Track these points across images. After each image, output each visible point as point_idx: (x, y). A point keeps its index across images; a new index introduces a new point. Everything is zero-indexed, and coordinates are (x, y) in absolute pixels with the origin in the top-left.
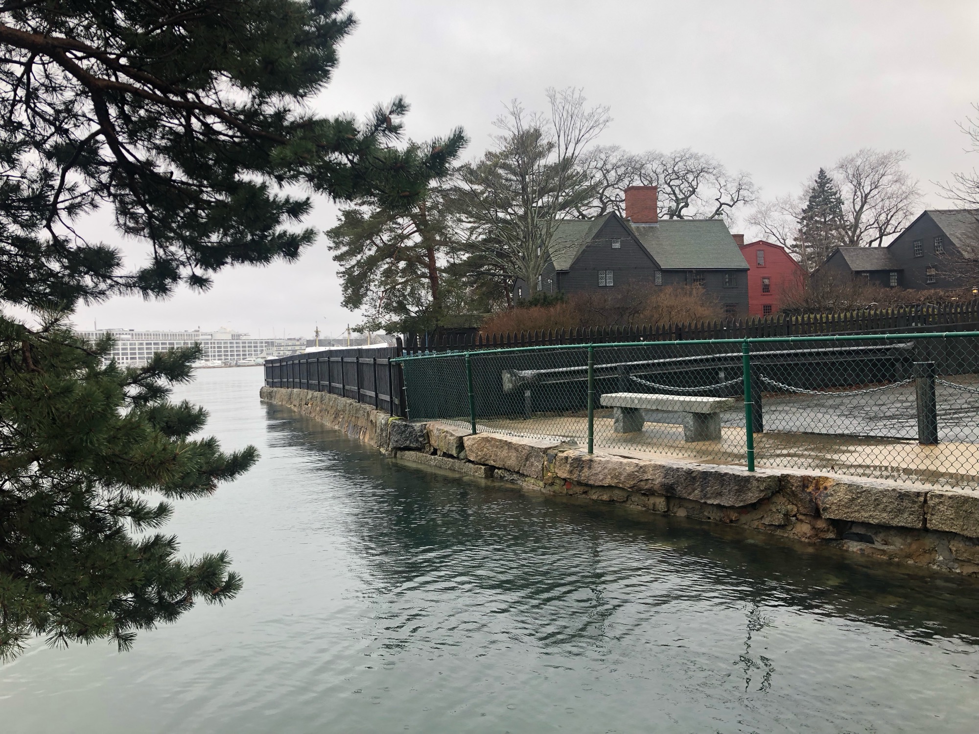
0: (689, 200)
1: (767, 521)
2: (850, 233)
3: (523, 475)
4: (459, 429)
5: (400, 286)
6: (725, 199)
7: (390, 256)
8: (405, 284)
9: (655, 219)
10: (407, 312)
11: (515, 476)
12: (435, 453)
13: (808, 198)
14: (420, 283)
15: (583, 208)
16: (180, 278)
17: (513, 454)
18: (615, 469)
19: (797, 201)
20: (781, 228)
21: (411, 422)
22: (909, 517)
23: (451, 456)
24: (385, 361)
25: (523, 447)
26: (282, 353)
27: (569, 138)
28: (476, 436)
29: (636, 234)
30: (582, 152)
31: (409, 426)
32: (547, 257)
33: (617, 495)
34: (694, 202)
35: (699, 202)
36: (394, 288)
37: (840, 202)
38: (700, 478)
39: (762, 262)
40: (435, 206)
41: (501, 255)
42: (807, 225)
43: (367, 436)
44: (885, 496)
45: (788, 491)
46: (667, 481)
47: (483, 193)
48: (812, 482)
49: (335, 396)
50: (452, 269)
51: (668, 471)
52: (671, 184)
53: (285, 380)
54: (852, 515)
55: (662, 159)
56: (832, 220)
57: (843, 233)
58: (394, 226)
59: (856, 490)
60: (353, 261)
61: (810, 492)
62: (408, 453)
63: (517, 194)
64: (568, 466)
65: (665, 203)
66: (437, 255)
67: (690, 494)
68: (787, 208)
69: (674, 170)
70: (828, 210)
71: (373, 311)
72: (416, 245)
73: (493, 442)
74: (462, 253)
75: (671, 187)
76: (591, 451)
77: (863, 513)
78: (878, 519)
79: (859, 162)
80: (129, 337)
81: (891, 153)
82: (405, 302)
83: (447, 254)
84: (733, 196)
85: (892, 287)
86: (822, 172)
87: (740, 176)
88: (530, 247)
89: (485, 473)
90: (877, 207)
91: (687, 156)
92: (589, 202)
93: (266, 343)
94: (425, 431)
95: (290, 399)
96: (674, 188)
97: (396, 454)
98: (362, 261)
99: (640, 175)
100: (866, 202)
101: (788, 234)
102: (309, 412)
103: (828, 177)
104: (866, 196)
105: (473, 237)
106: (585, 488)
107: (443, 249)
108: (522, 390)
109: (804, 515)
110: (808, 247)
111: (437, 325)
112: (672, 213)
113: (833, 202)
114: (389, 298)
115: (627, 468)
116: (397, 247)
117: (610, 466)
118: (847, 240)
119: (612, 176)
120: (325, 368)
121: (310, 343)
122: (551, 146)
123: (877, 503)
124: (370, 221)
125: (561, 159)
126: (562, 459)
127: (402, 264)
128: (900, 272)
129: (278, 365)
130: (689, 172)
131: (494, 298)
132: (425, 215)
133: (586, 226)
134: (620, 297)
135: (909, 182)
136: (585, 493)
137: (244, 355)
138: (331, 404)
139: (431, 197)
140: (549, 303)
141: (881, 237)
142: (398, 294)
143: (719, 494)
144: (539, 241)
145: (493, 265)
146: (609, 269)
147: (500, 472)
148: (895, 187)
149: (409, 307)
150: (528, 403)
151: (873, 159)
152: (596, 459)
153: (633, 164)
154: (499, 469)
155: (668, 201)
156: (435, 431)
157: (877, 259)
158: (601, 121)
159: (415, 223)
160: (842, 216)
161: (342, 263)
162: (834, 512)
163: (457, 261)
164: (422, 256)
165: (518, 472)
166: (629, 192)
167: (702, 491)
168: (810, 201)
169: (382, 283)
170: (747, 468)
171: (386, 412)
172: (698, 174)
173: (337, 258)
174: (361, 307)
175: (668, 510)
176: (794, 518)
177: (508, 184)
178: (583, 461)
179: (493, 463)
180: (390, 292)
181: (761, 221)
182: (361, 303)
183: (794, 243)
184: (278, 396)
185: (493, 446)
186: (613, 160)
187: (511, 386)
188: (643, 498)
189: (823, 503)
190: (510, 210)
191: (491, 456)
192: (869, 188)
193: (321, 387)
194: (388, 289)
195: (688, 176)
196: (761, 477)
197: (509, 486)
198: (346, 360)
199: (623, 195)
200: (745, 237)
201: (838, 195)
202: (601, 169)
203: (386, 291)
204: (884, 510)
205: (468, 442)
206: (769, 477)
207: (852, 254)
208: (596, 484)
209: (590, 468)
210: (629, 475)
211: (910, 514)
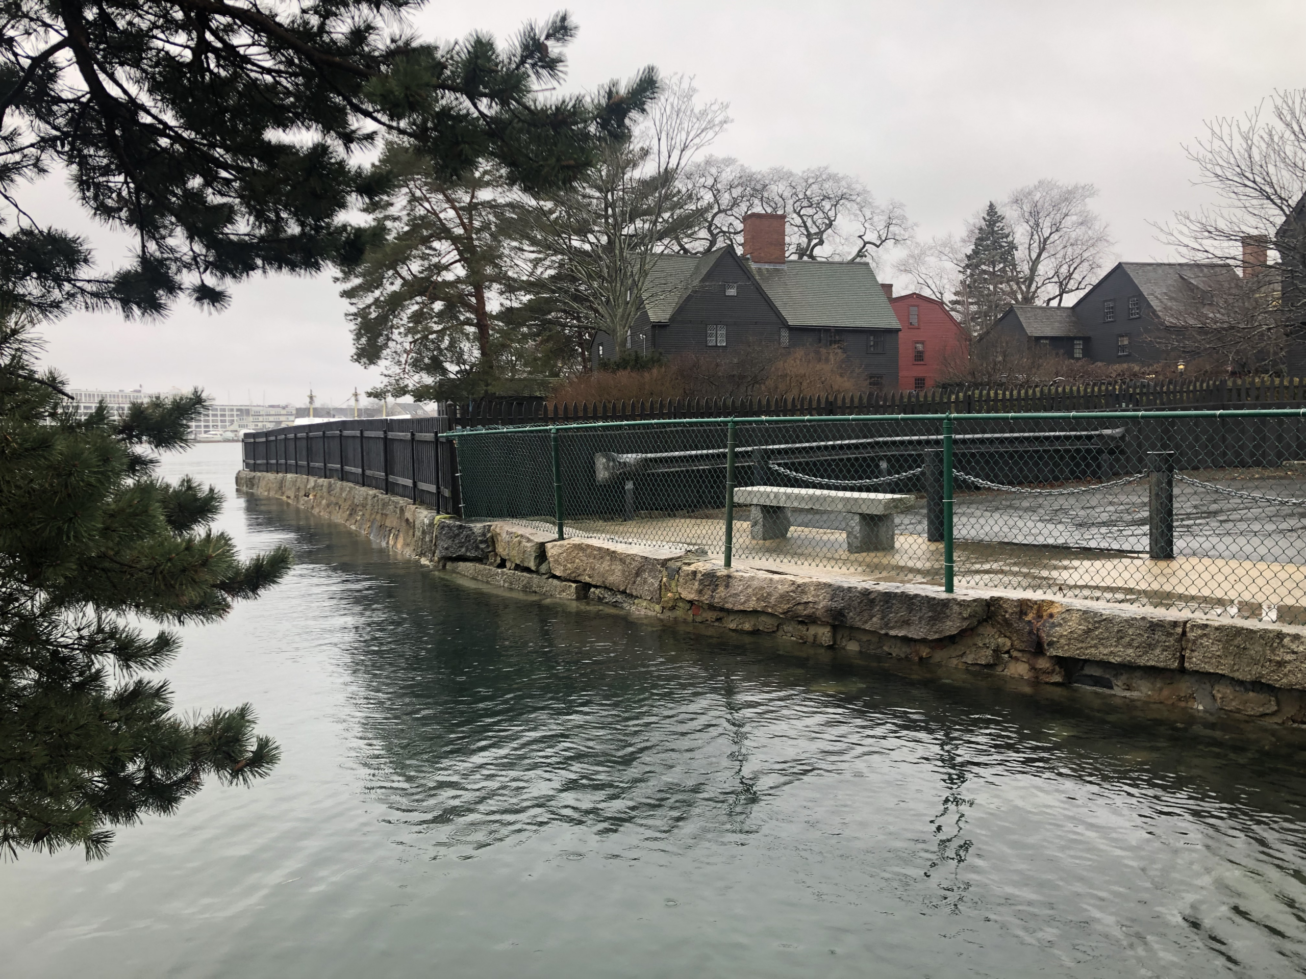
0: (824, 236)
1: (969, 659)
2: (1023, 287)
3: (631, 596)
4: (539, 533)
5: (433, 336)
6: (871, 236)
7: (421, 294)
8: (441, 333)
9: (782, 260)
10: (445, 371)
11: (619, 597)
12: (502, 565)
13: (974, 240)
14: (463, 333)
15: (685, 240)
16: (181, 289)
17: (618, 567)
18: (762, 588)
19: (959, 244)
20: (938, 278)
21: (468, 522)
22: (1162, 654)
23: (528, 570)
24: (429, 436)
25: (633, 557)
26: (260, 424)
27: (673, 143)
28: (565, 542)
29: (757, 278)
30: (690, 162)
31: (465, 527)
32: (639, 304)
33: (765, 624)
34: (831, 239)
35: (837, 239)
36: (425, 337)
37: (1013, 247)
38: (880, 601)
39: (914, 321)
40: (486, 227)
41: (578, 297)
42: (972, 275)
43: (400, 541)
44: (1131, 626)
45: (1000, 618)
46: (834, 605)
47: (551, 212)
48: (1032, 607)
49: (351, 485)
50: (508, 314)
51: (836, 591)
52: (802, 213)
53: (274, 461)
54: (1087, 652)
55: (791, 179)
56: (1003, 270)
57: (1015, 287)
58: (427, 251)
59: (1093, 618)
60: (369, 299)
61: (1030, 621)
62: (462, 565)
63: (599, 216)
64: (697, 584)
65: (794, 238)
66: (487, 294)
67: (866, 622)
68: (946, 252)
69: (805, 195)
70: (997, 258)
71: (397, 370)
72: (459, 280)
73: (589, 551)
74: (523, 293)
75: (801, 217)
76: (728, 564)
77: (1101, 649)
78: (1120, 656)
79: (1037, 196)
81: (1076, 187)
82: (442, 358)
83: (502, 293)
84: (881, 233)
85: (1079, 359)
86: (991, 206)
87: (891, 207)
88: (618, 288)
89: (577, 593)
90: (1057, 256)
91: (824, 177)
92: (695, 232)
93: (238, 410)
94: (489, 535)
95: (281, 488)
96: (805, 218)
97: (444, 566)
98: (382, 299)
99: (762, 200)
100: (1044, 249)
101: (947, 286)
102: (310, 506)
103: (999, 214)
104: (1046, 240)
105: (539, 270)
106: (719, 613)
107: (496, 286)
108: (623, 479)
109: (1020, 651)
110: (972, 304)
111: (486, 391)
112: (801, 252)
113: (1004, 247)
114: (419, 352)
115: (780, 587)
116: (432, 282)
117: (755, 583)
118: (1020, 297)
119: (725, 199)
120: (335, 445)
121: (301, 413)
122: (645, 153)
123: (1120, 635)
124: (393, 243)
125: (662, 170)
126: (688, 575)
127: (438, 306)
128: (1086, 340)
129: (264, 440)
130: (826, 197)
131: (564, 358)
132: (472, 238)
133: (691, 264)
134: (736, 361)
135: (1097, 226)
136: (719, 620)
137: (206, 426)
138: (344, 495)
139: (480, 215)
140: (643, 367)
141: (1061, 295)
142: (432, 347)
143: (906, 623)
144: (630, 281)
145: (564, 311)
146: (720, 323)
147: (597, 591)
148: (1080, 231)
149: (447, 365)
150: (629, 498)
151: (1055, 193)
152: (736, 574)
153: (753, 183)
154: (596, 587)
155: (797, 236)
156: (504, 535)
157: (1060, 322)
158: (717, 121)
159: (457, 249)
160: (1014, 266)
161: (354, 300)
162: (1063, 647)
163: (516, 305)
164: (467, 295)
165: (623, 592)
166: (749, 222)
167: (882, 619)
168: (976, 244)
169: (409, 331)
170: (943, 588)
171: (429, 507)
172: (837, 202)
173: (348, 294)
174: (380, 362)
175: (835, 643)
176: (1006, 656)
177: (586, 201)
178: (718, 577)
179: (588, 579)
180: (421, 343)
181: (912, 269)
182: (379, 358)
183: (954, 298)
184: (263, 484)
185: (588, 556)
186: (728, 175)
187: (607, 474)
188: (800, 627)
189: (1048, 635)
190: (591, 237)
191: (585, 570)
192: (1049, 231)
193: (328, 473)
194: (417, 340)
195: (824, 203)
196: (964, 601)
197: (613, 611)
198: (367, 434)
199: (740, 226)
200: (894, 289)
201: (1010, 239)
202: (710, 189)
203: (415, 342)
204: (1129, 645)
205: (552, 551)
206: (975, 601)
207: (1029, 315)
208: (735, 609)
209: (727, 586)
210: (782, 596)
211: (1163, 650)
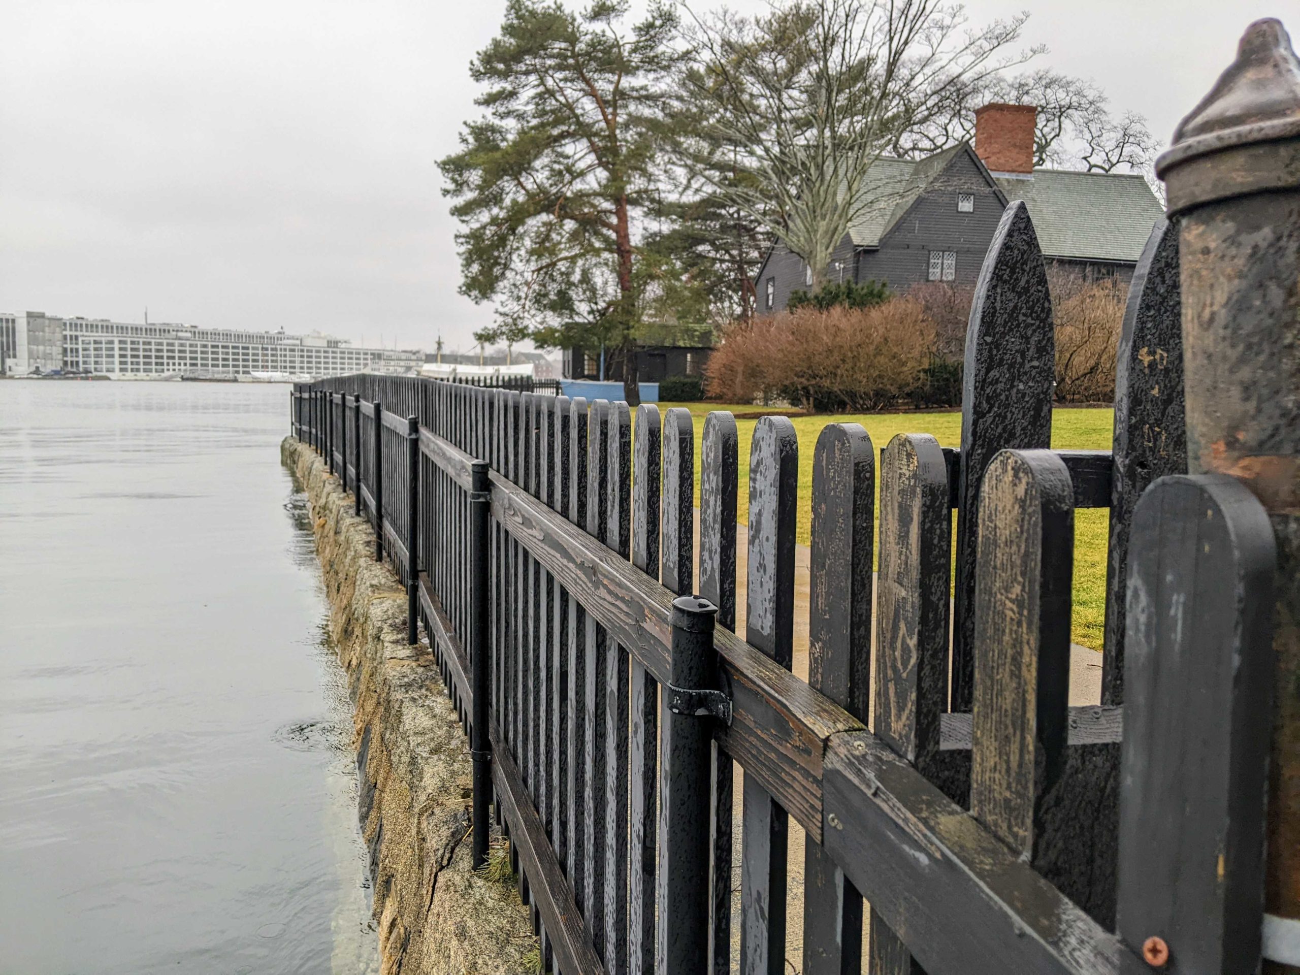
5: (562, 264)
6: (1097, 159)
7: (547, 211)
9: (1027, 166)
10: (573, 312)
26: (391, 368)
29: (1000, 188)
36: (553, 265)
50: (654, 241)
60: (486, 217)
66: (631, 213)
71: (514, 306)
72: (596, 192)
80: (189, 335)
82: (571, 293)
83: (649, 214)
84: (1110, 154)
93: (371, 354)
98: (501, 215)
107: (640, 208)
114: (543, 284)
116: (561, 193)
127: (569, 224)
133: (905, 172)
142: (559, 278)
146: (949, 249)
149: (576, 304)
159: (595, 150)
161: (466, 219)
164: (606, 212)
169: (533, 256)
172: (1062, 113)
173: (461, 212)
174: (494, 297)
180: (546, 273)
182: (493, 291)
194: (542, 267)
203: (539, 270)
